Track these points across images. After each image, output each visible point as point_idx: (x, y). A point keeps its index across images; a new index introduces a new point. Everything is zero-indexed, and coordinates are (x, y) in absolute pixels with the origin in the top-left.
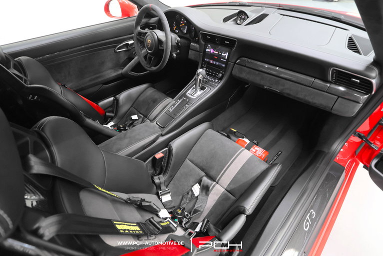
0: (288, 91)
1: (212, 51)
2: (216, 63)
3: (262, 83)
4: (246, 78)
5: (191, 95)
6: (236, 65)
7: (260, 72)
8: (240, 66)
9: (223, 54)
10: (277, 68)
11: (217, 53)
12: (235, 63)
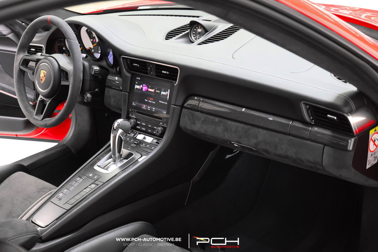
0: (262, 146)
1: (145, 88)
2: (151, 109)
3: (227, 136)
4: (202, 131)
5: (103, 168)
6: (184, 110)
7: (221, 119)
8: (191, 111)
9: (163, 93)
10: (244, 110)
11: (153, 90)
12: (182, 107)
